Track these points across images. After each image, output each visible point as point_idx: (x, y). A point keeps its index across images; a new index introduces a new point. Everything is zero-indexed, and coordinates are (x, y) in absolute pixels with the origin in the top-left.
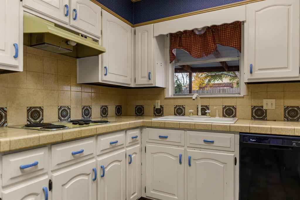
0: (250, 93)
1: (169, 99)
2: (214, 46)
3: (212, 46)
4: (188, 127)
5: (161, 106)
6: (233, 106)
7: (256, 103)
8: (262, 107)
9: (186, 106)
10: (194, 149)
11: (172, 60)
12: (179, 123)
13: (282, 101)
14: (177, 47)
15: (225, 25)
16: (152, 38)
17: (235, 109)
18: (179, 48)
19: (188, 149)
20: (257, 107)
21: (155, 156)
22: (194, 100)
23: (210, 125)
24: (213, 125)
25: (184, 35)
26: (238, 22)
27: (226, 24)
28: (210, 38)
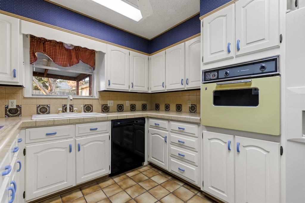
0: (101, 96)
1: (30, 99)
2: (76, 61)
3: (75, 60)
4: (78, 122)
5: (18, 106)
6: (91, 105)
7: (104, 102)
8: (107, 105)
9: (51, 105)
10: (81, 137)
11: (33, 61)
12: (70, 119)
13: (116, 101)
14: (42, 52)
15: (85, 49)
16: (19, 34)
17: (92, 106)
18: (44, 52)
19: (77, 139)
20: (105, 105)
21: (39, 155)
22: (71, 100)
23: (95, 117)
24: (97, 117)
25: (49, 43)
26: (93, 50)
27: (87, 49)
28: (73, 54)
